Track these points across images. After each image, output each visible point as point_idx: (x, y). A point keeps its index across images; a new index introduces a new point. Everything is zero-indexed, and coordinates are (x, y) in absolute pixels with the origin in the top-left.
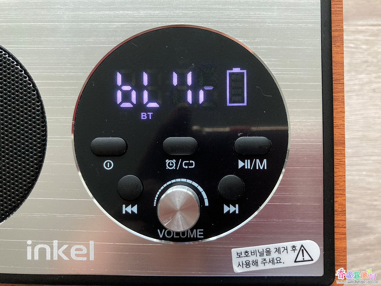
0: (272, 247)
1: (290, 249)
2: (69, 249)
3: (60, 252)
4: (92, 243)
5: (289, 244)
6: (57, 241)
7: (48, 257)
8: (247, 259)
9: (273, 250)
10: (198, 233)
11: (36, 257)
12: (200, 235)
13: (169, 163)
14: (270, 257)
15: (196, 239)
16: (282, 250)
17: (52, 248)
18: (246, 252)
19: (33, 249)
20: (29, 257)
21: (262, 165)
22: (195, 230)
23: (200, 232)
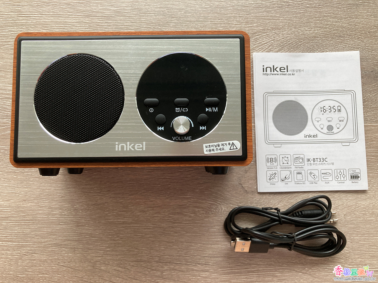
0: (220, 143)
1: (228, 144)
2: (134, 145)
3: (130, 147)
4: (144, 143)
5: (227, 142)
6: (129, 142)
7: (125, 150)
8: (210, 148)
9: (221, 145)
10: (189, 138)
11: (120, 150)
12: (190, 139)
13: (177, 110)
14: (220, 148)
15: (189, 141)
16: (224, 144)
17: (127, 145)
18: (209, 145)
19: (118, 146)
20: (117, 150)
21: (216, 110)
22: (188, 137)
23: (190, 137)
